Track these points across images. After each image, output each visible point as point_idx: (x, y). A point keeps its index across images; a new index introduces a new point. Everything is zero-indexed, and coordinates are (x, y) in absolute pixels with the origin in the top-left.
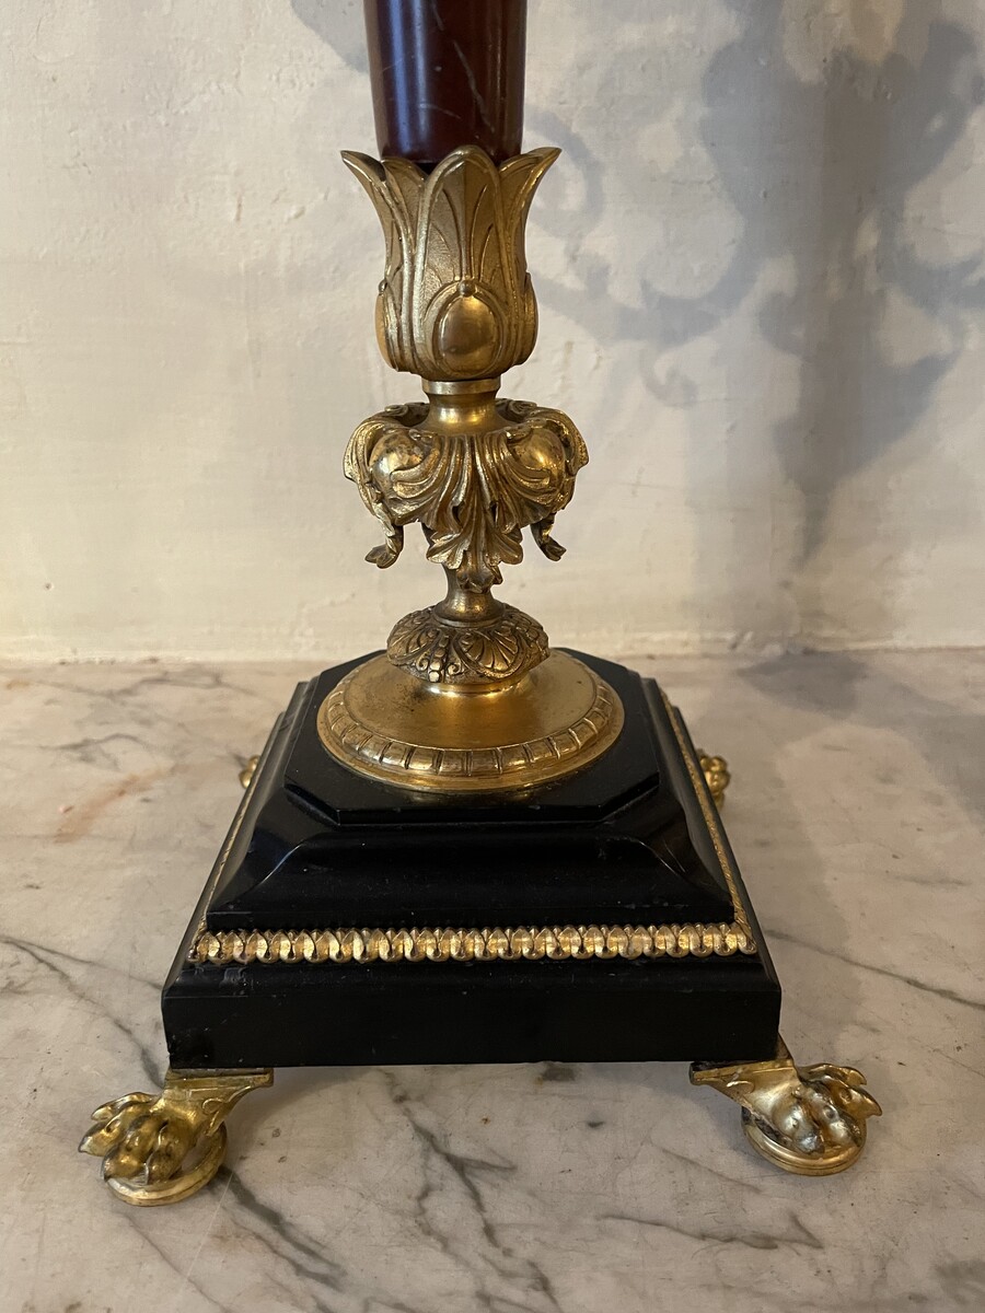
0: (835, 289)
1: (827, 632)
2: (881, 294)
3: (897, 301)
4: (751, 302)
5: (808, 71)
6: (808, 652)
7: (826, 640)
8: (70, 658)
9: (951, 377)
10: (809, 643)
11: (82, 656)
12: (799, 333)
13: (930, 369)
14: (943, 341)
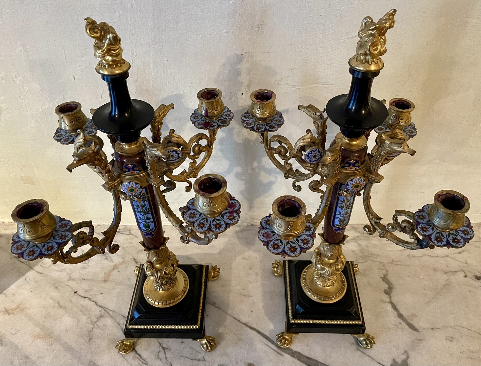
0: (250, 171)
1: (256, 221)
2: (259, 172)
3: (262, 173)
4: (233, 173)
5: (240, 141)
6: (252, 225)
7: (256, 223)
8: (99, 224)
9: (275, 184)
10: (253, 223)
11: (102, 224)
12: (244, 178)
13: (271, 184)
14: (272, 179)
